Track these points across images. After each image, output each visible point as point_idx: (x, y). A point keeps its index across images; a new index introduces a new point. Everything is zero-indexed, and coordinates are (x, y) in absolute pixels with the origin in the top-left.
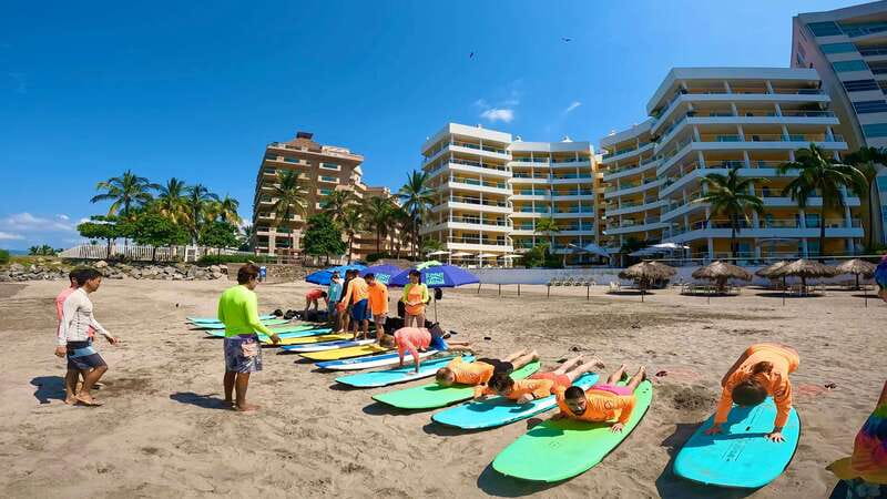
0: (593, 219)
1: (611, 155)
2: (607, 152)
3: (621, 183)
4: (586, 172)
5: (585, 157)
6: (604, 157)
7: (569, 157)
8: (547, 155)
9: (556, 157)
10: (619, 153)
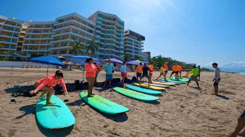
0: (15, 45)
1: (31, 27)
2: (29, 26)
3: (31, 36)
4: (18, 30)
5: (20, 25)
6: (28, 27)
7: (14, 24)
8: (4, 21)
9: (7, 22)
10: (34, 27)
